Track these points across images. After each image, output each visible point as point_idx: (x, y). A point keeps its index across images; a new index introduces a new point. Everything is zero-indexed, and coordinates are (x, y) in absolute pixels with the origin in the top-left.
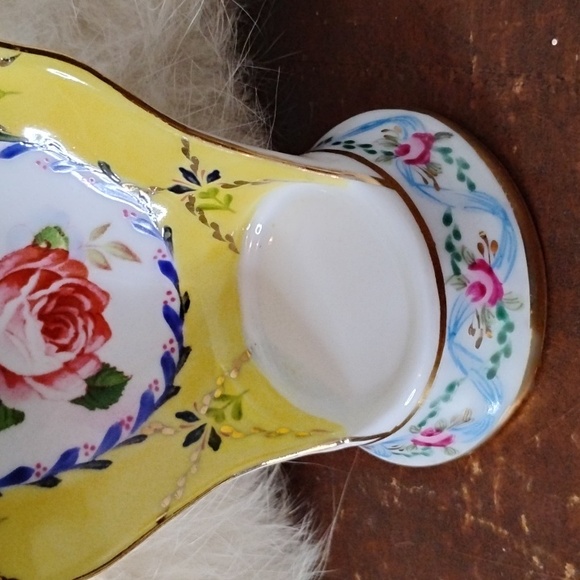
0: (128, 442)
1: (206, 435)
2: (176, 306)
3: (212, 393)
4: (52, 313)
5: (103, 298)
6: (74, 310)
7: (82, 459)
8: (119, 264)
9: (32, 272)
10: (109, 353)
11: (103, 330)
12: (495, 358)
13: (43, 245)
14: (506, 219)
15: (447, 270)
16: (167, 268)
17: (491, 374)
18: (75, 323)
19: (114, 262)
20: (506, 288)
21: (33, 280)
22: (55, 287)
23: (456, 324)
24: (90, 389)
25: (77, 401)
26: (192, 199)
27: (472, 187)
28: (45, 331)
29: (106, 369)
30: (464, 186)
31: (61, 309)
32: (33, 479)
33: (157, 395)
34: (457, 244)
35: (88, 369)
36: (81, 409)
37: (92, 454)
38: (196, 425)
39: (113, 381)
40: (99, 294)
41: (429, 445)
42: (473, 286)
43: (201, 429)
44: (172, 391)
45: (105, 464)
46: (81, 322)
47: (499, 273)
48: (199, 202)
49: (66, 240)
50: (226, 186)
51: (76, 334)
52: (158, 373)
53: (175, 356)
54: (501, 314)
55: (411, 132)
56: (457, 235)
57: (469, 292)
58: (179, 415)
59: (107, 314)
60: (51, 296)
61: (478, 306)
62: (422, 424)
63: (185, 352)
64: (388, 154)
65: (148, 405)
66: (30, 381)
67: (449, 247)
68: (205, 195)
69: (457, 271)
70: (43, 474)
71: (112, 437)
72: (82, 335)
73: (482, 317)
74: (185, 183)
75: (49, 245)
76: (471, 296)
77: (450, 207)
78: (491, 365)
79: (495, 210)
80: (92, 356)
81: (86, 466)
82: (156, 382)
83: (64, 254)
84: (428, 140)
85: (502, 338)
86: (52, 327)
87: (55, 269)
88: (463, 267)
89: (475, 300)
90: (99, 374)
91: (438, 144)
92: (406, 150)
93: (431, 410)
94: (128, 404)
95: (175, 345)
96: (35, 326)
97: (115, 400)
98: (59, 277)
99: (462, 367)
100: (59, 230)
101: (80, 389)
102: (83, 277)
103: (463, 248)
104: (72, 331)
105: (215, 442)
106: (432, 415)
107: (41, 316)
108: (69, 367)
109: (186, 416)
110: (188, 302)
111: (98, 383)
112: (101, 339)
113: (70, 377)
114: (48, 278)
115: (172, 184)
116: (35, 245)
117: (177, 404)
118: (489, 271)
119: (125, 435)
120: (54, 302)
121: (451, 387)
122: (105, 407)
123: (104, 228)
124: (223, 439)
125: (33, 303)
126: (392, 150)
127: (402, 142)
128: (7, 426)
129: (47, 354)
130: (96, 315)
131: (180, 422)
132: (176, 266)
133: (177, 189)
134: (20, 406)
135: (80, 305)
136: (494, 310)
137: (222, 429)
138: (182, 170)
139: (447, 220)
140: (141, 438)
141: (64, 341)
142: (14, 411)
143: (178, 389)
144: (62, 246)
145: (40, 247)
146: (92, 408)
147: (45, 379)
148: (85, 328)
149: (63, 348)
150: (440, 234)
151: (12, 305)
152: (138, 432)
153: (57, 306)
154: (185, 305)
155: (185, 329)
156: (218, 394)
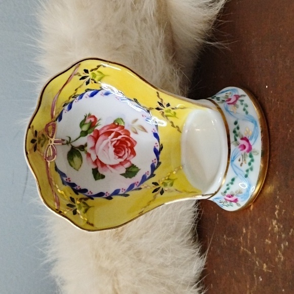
0: (136, 189)
1: (160, 190)
2: (158, 148)
3: (165, 178)
4: (118, 146)
5: (134, 143)
6: (125, 146)
7: (121, 193)
8: (140, 132)
9: (112, 132)
10: (134, 161)
11: (133, 153)
12: (247, 171)
13: (117, 124)
14: (256, 124)
15: (232, 139)
16: (156, 135)
17: (246, 176)
18: (125, 150)
19: (139, 132)
20: (253, 147)
21: (113, 135)
22: (119, 137)
23: (234, 157)
24: (126, 171)
25: (122, 175)
26: (163, 113)
27: (247, 113)
28: (115, 151)
29: (133, 166)
30: (245, 112)
31: (121, 145)
32: (105, 196)
33: (148, 176)
34: (237, 131)
35: (127, 165)
36: (123, 177)
37: (124, 191)
38: (158, 187)
39: (134, 170)
40: (133, 141)
41: (231, 201)
42: (241, 146)
43: (159, 188)
44: (152, 175)
45: (127, 195)
46: (126, 150)
47: (251, 142)
48: (165, 114)
49: (124, 123)
50: (173, 109)
51: (125, 154)
52: (149, 169)
53: (156, 165)
54: (251, 156)
55: (234, 94)
56: (238, 128)
57: (240, 147)
58: (153, 183)
59: (136, 148)
60: (118, 140)
61: (243, 152)
62: (225, 192)
63: (159, 163)
64: (223, 101)
65: (144, 179)
66: (108, 166)
67: (234, 132)
68: (167, 111)
69: (236, 140)
70: (108, 195)
71: (131, 187)
72: (127, 154)
73: (244, 156)
74: (160, 107)
75: (118, 124)
76: (240, 149)
77: (238, 119)
78: (246, 173)
79: (253, 121)
80: (129, 161)
81: (121, 195)
82: (148, 172)
83: (123, 127)
84: (237, 97)
85: (250, 164)
86: (117, 150)
87: (120, 132)
88: (238, 139)
89: (242, 150)
90: (130, 167)
91: (240, 99)
92: (230, 100)
93: (227, 187)
94: (138, 178)
95: (156, 161)
96: (112, 149)
97: (134, 176)
98: (120, 134)
99: (235, 172)
100: (122, 120)
101: (124, 171)
102: (129, 135)
103: (239, 133)
104: (123, 152)
105: (162, 193)
106: (228, 189)
107: (114, 146)
108: (121, 164)
109: (155, 184)
110: (162, 147)
111: (130, 170)
112: (132, 156)
113: (121, 167)
114: (118, 134)
115: (156, 107)
116: (114, 123)
117: (153, 180)
118: (248, 141)
119: (135, 187)
120: (119, 142)
121: (233, 180)
122: (130, 178)
123: (136, 120)
124: (165, 191)
125: (112, 142)
126: (225, 100)
127: (230, 97)
128: (99, 179)
129: (115, 158)
130: (132, 148)
131: (153, 185)
132: (159, 135)
133: (158, 109)
134: (104, 173)
135: (127, 144)
136: (248, 154)
137: (165, 189)
138: (159, 102)
139: (236, 123)
140: (140, 189)
141: (121, 155)
142: (102, 175)
143: (155, 175)
144: (122, 125)
145: (116, 124)
146: (126, 177)
147: (113, 166)
148: (128, 152)
149: (120, 157)
150: (232, 127)
151: (105, 142)
152: (139, 187)
153: (119, 144)
154: (161, 148)
155: (160, 156)
156: (167, 178)
